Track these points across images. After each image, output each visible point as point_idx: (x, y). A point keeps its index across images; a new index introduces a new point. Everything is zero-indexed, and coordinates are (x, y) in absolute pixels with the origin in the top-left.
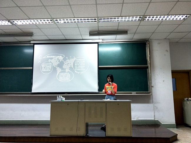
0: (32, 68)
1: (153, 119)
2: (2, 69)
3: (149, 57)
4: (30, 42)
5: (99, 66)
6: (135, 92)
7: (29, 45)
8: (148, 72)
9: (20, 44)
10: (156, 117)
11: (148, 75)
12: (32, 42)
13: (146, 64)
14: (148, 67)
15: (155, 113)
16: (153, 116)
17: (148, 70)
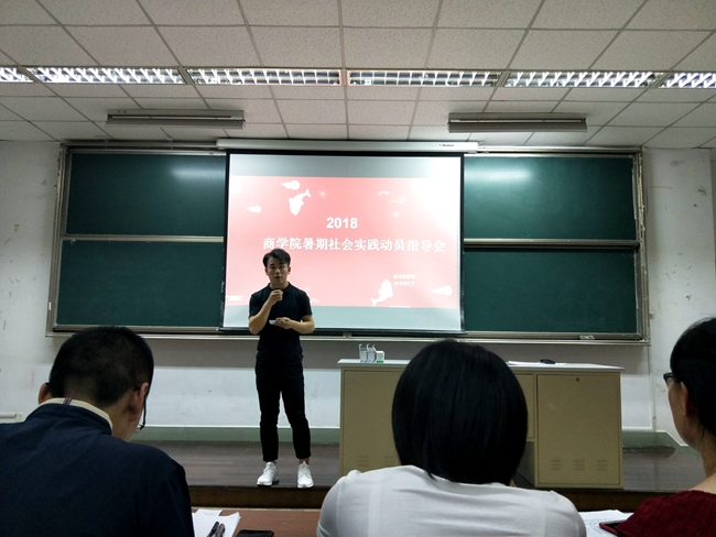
0: (220, 239)
1: (649, 428)
2: (110, 239)
3: (641, 211)
4: (215, 142)
5: (465, 240)
6: (591, 335)
7: (207, 154)
8: (639, 265)
9: (175, 148)
10: (658, 423)
11: (636, 275)
12: (221, 144)
13: (633, 235)
14: (637, 247)
15: (658, 408)
16: (650, 419)
17: (639, 258)
